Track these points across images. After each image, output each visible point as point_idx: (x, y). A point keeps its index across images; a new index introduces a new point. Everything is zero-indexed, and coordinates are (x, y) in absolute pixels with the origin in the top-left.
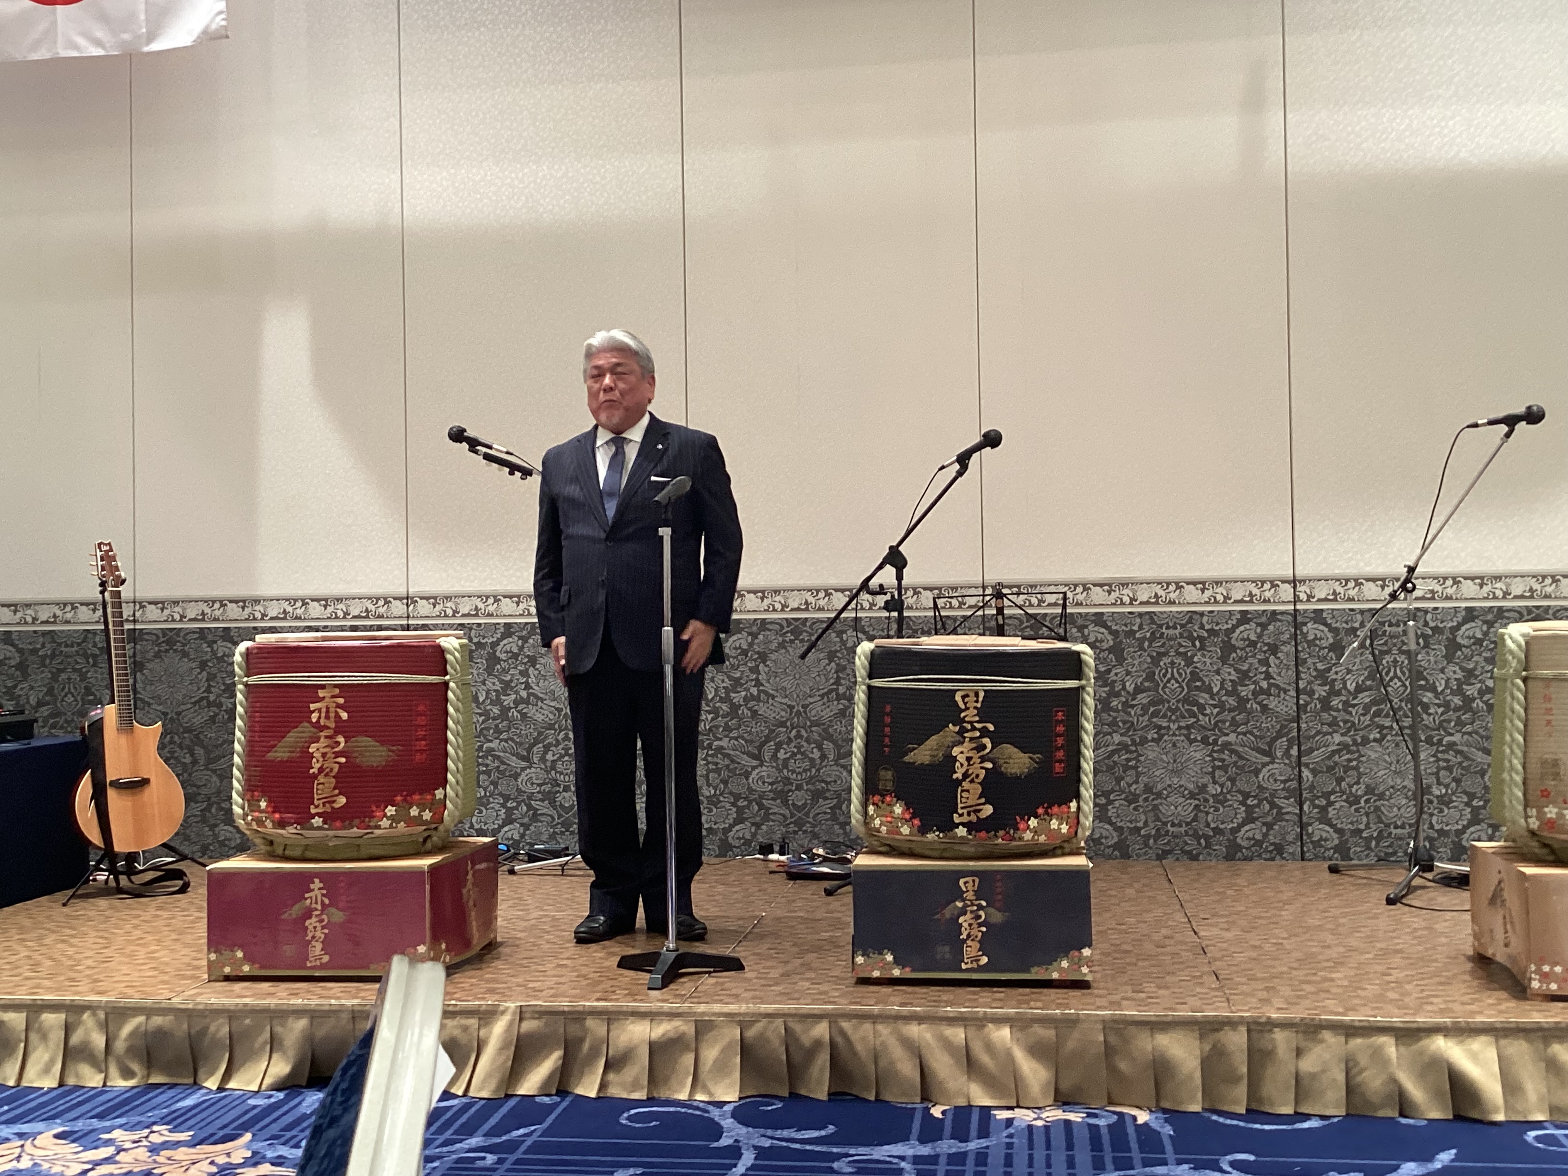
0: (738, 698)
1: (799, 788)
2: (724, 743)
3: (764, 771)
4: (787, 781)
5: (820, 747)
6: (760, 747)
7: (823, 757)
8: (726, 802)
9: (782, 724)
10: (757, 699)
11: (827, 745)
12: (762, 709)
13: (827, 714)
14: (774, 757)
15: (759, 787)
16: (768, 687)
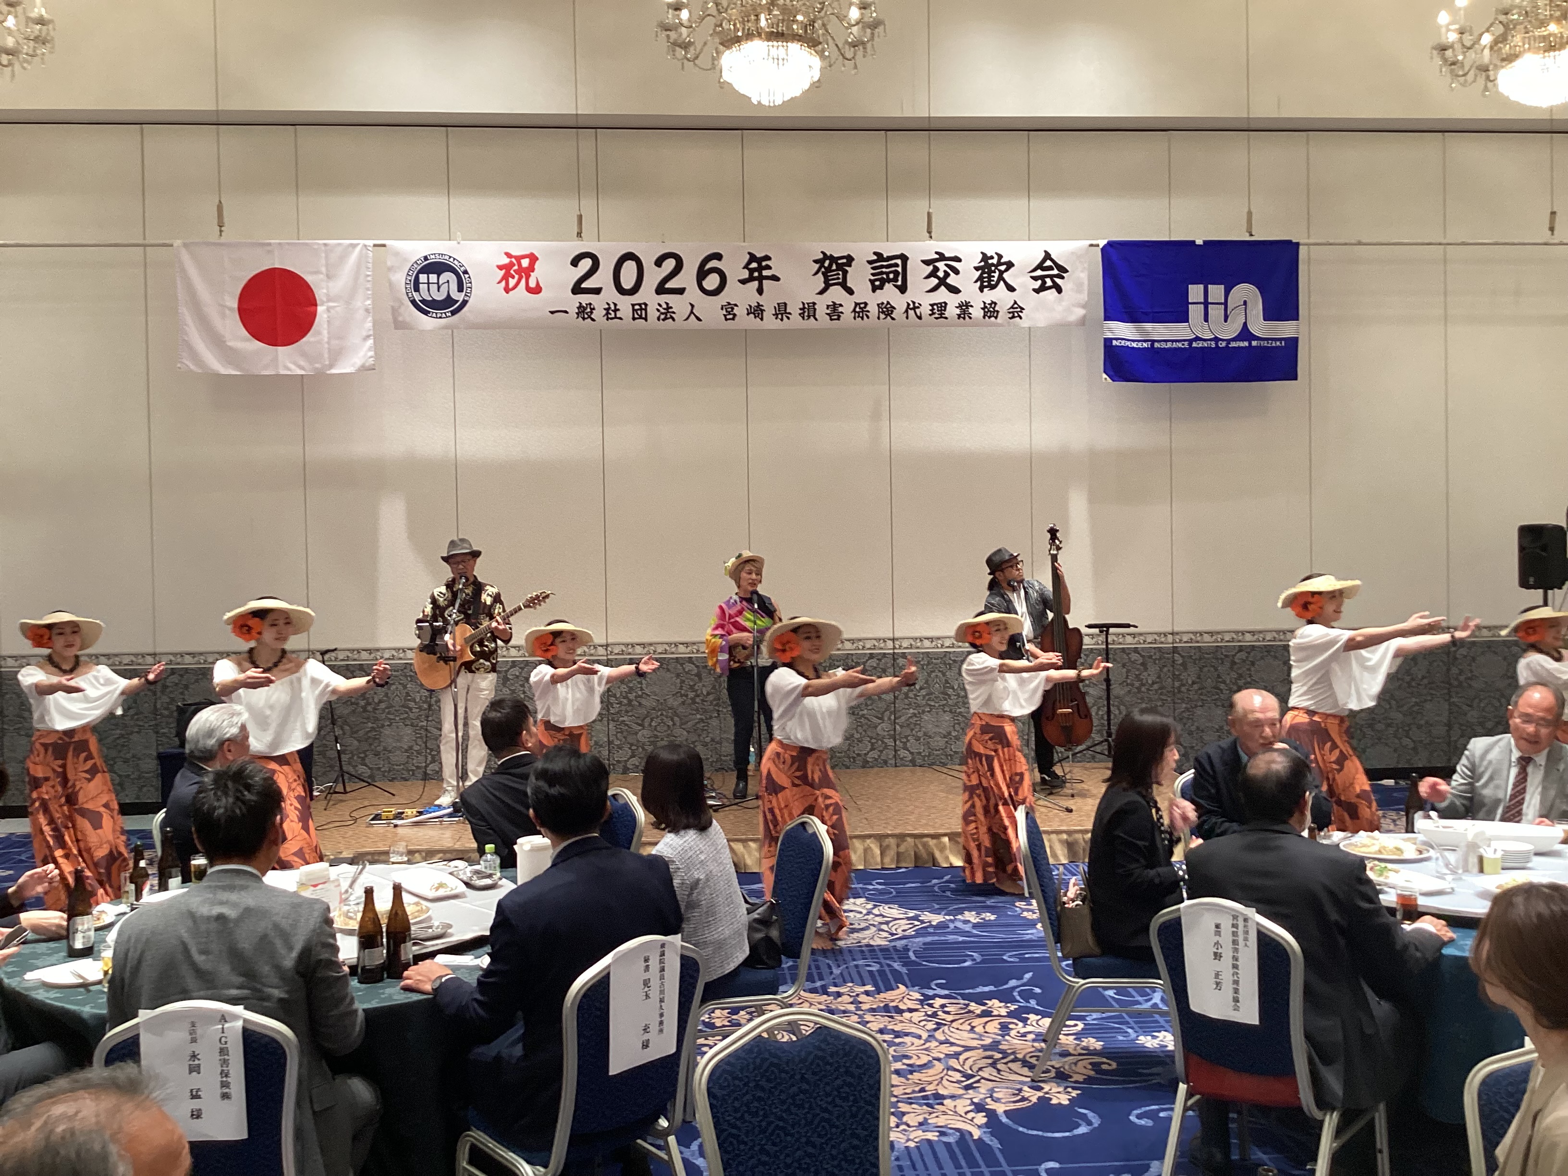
0: (631, 696)
1: (662, 739)
2: (625, 718)
3: (645, 732)
4: (656, 736)
5: (672, 720)
6: (643, 720)
7: (674, 724)
8: (626, 747)
9: (654, 709)
10: (640, 697)
11: (676, 719)
12: (643, 702)
13: (676, 703)
14: (650, 725)
15: (643, 740)
16: (647, 691)
